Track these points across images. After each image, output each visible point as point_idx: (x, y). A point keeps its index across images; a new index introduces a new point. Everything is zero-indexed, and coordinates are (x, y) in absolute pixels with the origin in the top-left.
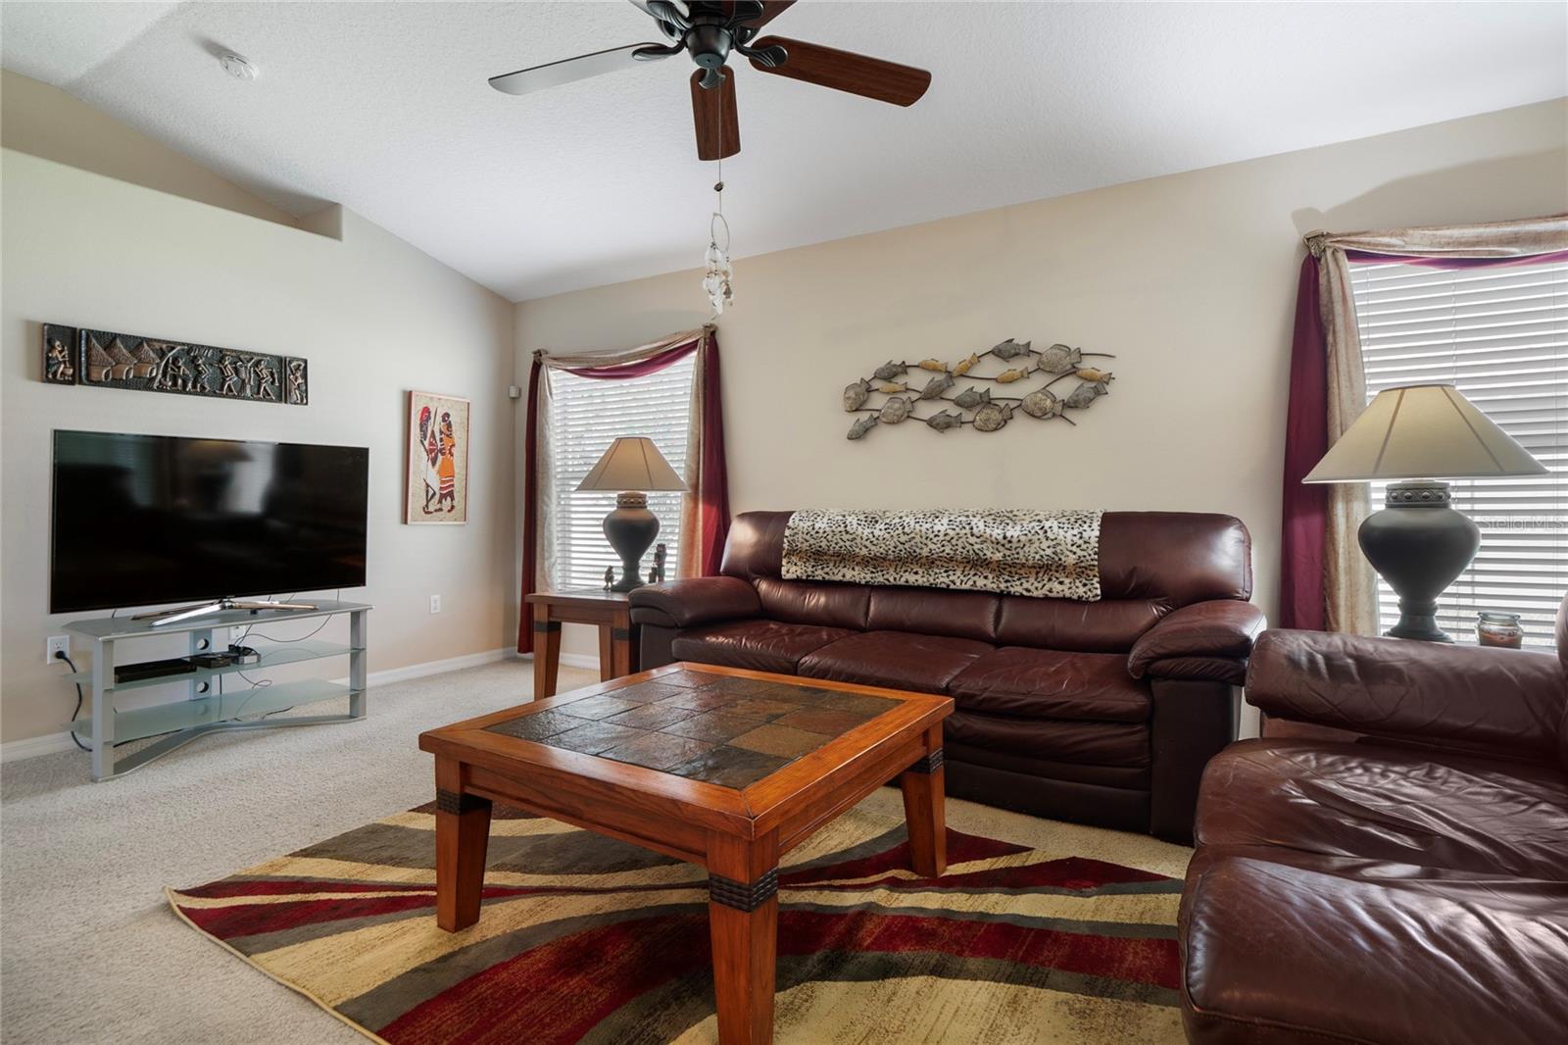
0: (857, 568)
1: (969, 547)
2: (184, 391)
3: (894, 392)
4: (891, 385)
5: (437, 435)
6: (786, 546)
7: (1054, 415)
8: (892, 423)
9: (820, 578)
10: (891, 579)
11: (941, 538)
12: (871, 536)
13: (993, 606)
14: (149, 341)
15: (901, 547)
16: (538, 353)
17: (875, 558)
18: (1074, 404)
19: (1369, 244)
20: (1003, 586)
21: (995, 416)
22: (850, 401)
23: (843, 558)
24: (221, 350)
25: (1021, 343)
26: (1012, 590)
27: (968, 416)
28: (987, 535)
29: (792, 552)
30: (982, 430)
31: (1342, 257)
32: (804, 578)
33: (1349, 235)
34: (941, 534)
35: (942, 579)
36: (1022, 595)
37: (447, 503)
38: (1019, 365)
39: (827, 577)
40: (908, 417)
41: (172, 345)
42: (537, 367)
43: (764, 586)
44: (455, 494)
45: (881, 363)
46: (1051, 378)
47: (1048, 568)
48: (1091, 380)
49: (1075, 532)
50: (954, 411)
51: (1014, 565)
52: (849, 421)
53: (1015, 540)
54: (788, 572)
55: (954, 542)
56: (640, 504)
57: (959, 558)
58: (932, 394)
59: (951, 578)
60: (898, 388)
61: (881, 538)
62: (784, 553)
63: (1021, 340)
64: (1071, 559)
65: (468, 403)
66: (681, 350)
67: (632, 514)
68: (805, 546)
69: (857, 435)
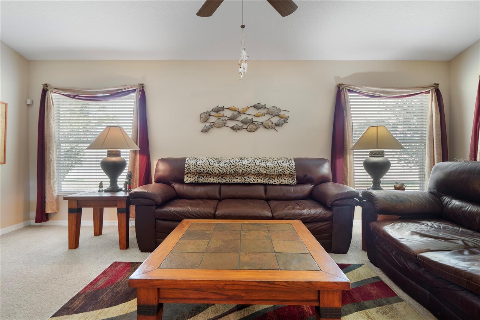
0: (215, 178)
1: (255, 169)
3: (219, 117)
4: (218, 114)
6: (186, 170)
7: (272, 128)
9: (201, 182)
10: (228, 181)
11: (246, 166)
12: (219, 166)
15: (232, 170)
16: (46, 86)
17: (222, 174)
18: (278, 125)
19: (353, 88)
20: (267, 181)
21: (254, 127)
22: (203, 119)
23: (209, 174)
25: (263, 105)
26: (270, 183)
27: (245, 127)
28: (261, 165)
29: (189, 173)
30: (249, 131)
31: (347, 91)
32: (194, 182)
33: (349, 85)
34: (246, 165)
35: (247, 180)
36: (273, 184)
38: (262, 111)
39: (203, 181)
42: (45, 92)
43: (177, 186)
45: (214, 106)
46: (270, 116)
47: (280, 175)
49: (288, 164)
50: (240, 124)
51: (270, 175)
53: (270, 167)
54: (187, 180)
55: (250, 168)
56: (118, 155)
57: (252, 173)
58: (232, 119)
59: (250, 180)
61: (223, 167)
62: (185, 173)
63: (263, 104)
64: (288, 172)
65: (6, 105)
66: (128, 93)
67: (114, 159)
68: (194, 170)
69: (205, 131)
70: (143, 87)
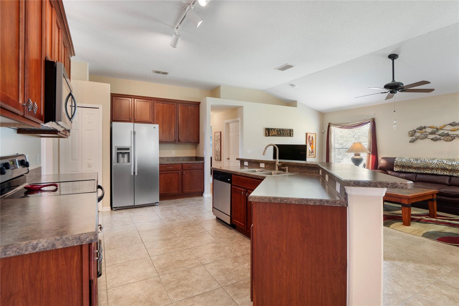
0: (413, 169)
1: (442, 166)
2: (279, 136)
4: (421, 131)
5: (311, 141)
6: (395, 164)
8: (421, 139)
10: (422, 172)
12: (417, 163)
13: (448, 178)
14: (276, 129)
15: (424, 165)
16: (329, 123)
17: (418, 167)
20: (451, 174)
21: (450, 138)
22: (410, 134)
23: (409, 167)
24: (283, 129)
25: (457, 123)
26: (454, 175)
27: (442, 138)
28: (447, 164)
29: (397, 166)
30: (446, 141)
32: (400, 171)
34: (435, 163)
35: (435, 172)
36: (456, 176)
37: (312, 153)
38: (457, 127)
39: (405, 171)
40: (426, 138)
41: (278, 129)
42: (329, 126)
43: (389, 172)
44: (314, 152)
45: (419, 126)
50: (439, 137)
51: (454, 170)
52: (410, 138)
53: (454, 165)
54: (395, 169)
55: (438, 165)
56: (359, 155)
57: (440, 168)
58: (432, 133)
59: (438, 172)
60: (423, 132)
61: (419, 163)
62: (394, 166)
65: (316, 134)
66: (366, 123)
67: (357, 157)
68: (400, 164)
69: (412, 141)
70: (374, 120)
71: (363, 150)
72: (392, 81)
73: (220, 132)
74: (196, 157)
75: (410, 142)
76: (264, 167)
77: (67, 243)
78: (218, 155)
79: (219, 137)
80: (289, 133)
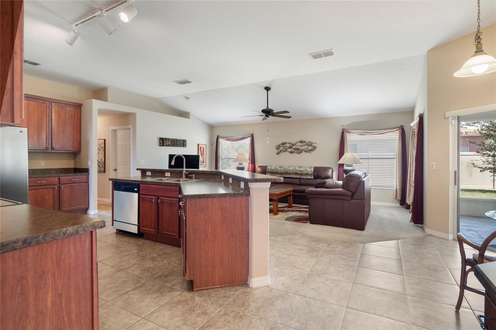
0: (279, 175)
1: (295, 171)
2: (173, 146)
4: (283, 146)
5: (202, 152)
7: (308, 152)
8: (283, 152)
10: (284, 176)
12: (281, 170)
13: (299, 180)
14: (170, 139)
15: (285, 171)
16: (218, 136)
17: (281, 173)
18: (311, 150)
19: (349, 131)
20: (300, 177)
21: (300, 151)
22: (277, 148)
23: (276, 173)
24: (177, 139)
27: (296, 151)
28: (298, 170)
29: (268, 172)
30: (298, 153)
31: (346, 132)
33: (347, 129)
34: (291, 170)
36: (303, 178)
37: (203, 163)
38: (303, 144)
40: (286, 151)
41: (172, 139)
42: (218, 138)
45: (282, 142)
46: (308, 146)
47: (307, 174)
48: (314, 147)
49: (310, 169)
50: (293, 150)
51: (302, 174)
52: (277, 151)
53: (302, 170)
55: (293, 171)
56: (242, 164)
57: (294, 173)
58: (290, 148)
59: (293, 176)
63: (304, 140)
64: (310, 173)
65: (206, 145)
66: (247, 138)
67: (241, 166)
68: (270, 171)
69: (278, 153)
70: (253, 135)
71: (245, 161)
72: (267, 108)
73: (103, 140)
74: (74, 168)
75: (277, 154)
76: (170, 176)
77: (86, 229)
78: (101, 166)
79: (103, 146)
80: (183, 143)
